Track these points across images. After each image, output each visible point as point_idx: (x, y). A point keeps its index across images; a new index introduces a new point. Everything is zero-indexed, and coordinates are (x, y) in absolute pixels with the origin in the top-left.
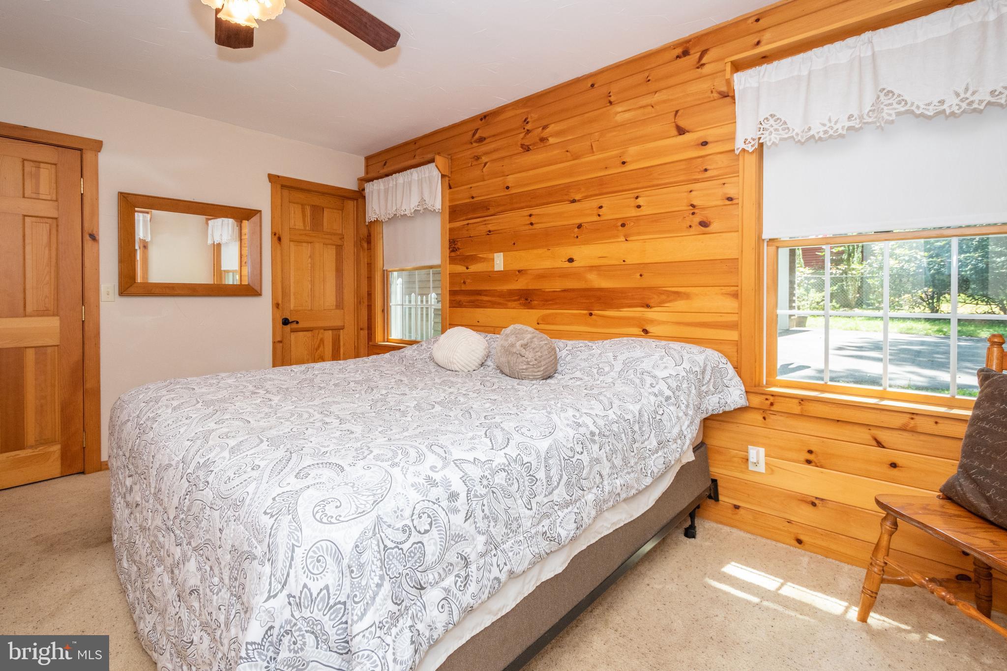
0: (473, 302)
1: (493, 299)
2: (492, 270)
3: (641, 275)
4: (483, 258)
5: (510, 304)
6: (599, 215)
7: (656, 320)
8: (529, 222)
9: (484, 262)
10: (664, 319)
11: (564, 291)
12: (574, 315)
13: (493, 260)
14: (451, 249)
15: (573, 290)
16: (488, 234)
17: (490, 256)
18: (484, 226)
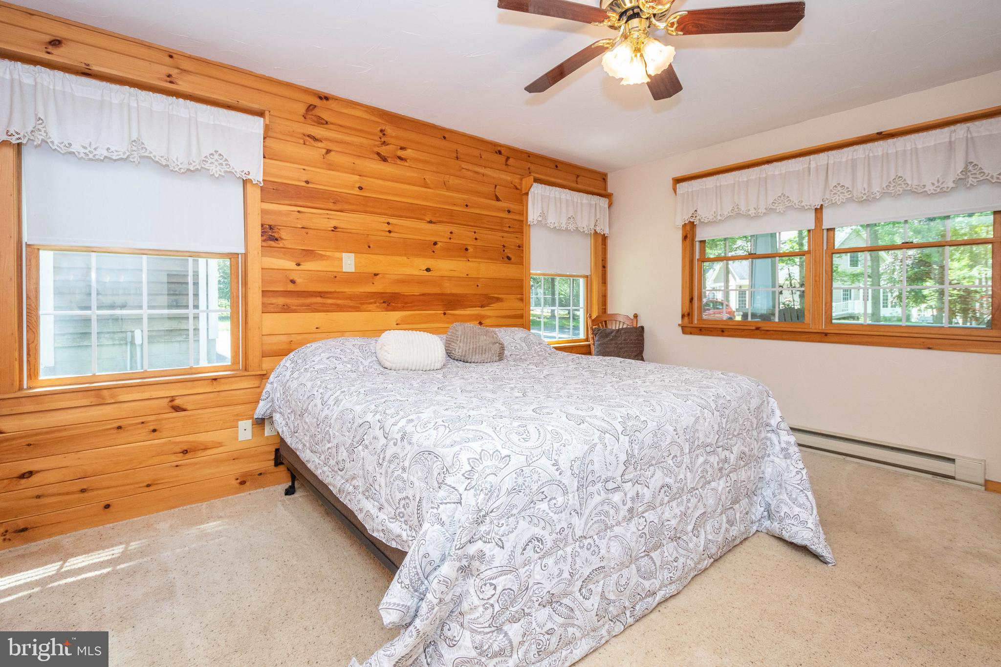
0: (308, 306)
1: (339, 302)
2: (340, 270)
3: (478, 286)
4: (325, 256)
5: (364, 306)
6: (450, 238)
7: (486, 316)
8: (388, 230)
9: (327, 259)
10: (491, 315)
11: (423, 295)
12: (432, 315)
13: (341, 259)
14: (264, 238)
15: (429, 294)
16: (333, 230)
17: (337, 255)
18: (327, 220)
